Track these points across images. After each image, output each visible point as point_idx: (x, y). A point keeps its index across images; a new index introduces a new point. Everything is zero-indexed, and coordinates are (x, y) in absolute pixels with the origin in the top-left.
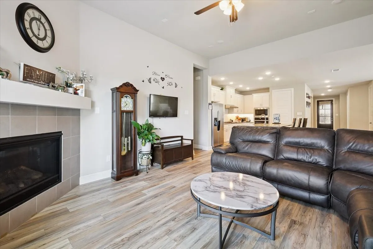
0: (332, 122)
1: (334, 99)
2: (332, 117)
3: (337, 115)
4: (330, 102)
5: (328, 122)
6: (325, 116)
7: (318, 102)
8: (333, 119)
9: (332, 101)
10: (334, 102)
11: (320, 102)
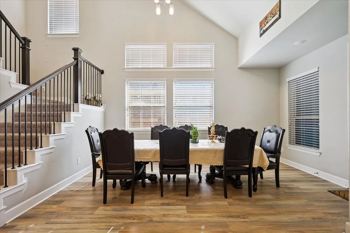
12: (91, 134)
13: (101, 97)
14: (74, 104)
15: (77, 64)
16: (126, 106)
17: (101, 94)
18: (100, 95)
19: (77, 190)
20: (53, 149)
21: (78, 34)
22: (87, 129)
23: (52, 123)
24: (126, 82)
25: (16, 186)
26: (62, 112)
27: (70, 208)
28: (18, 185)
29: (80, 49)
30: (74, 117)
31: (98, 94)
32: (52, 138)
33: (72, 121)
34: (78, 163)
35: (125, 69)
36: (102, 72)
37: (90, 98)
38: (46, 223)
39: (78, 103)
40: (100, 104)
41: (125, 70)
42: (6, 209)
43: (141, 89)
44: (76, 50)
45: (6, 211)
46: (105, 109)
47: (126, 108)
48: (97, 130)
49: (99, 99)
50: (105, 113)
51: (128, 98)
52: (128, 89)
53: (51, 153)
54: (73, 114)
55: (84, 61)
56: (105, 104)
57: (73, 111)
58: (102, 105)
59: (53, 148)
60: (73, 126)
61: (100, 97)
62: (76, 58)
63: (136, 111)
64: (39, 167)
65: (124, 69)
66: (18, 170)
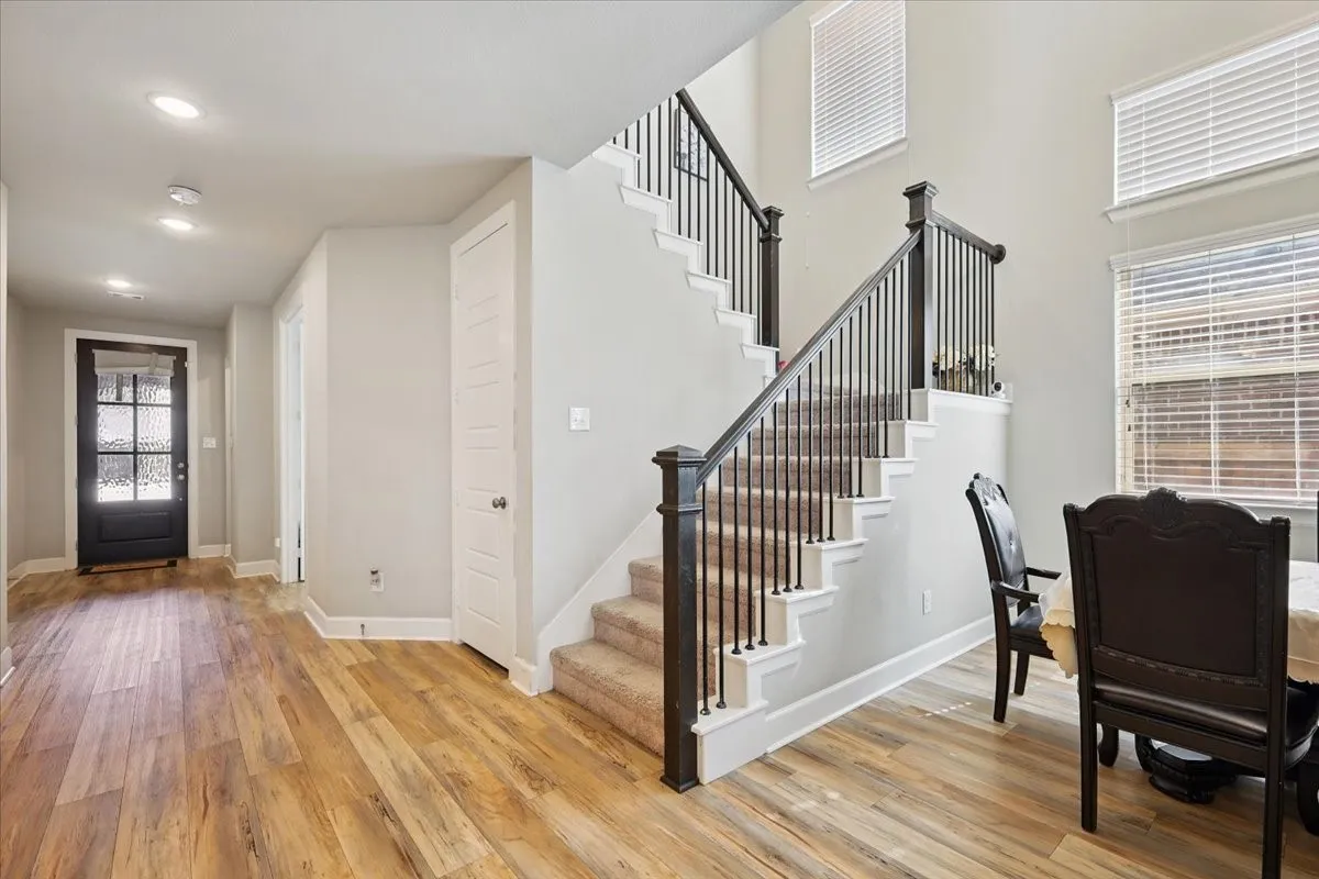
0: (182, 487)
1: (191, 346)
2: (180, 453)
3: (211, 443)
4: (169, 360)
5: (157, 489)
6: (135, 453)
7: (85, 348)
8: (185, 471)
9: (181, 354)
10: (192, 365)
11: (98, 354)
12: (987, 507)
13: (993, 356)
14: (912, 391)
15: (920, 246)
16: (1117, 384)
17: (993, 345)
18: (990, 348)
19: (935, 716)
20: (863, 547)
21: (905, 139)
22: (972, 485)
23: (855, 459)
24: (1117, 270)
25: (784, 648)
26: (880, 423)
27: (937, 781)
28: (790, 645)
29: (931, 186)
30: (915, 440)
31: (984, 346)
32: (860, 509)
33: (909, 455)
34: (926, 611)
35: (1110, 215)
36: (998, 255)
37: (950, 366)
38: (875, 806)
39: (923, 387)
40: (991, 387)
41: (1113, 217)
42: (768, 710)
43: (1214, 291)
44: (916, 194)
45: (767, 714)
46: (1010, 404)
47: (1119, 392)
48: (999, 492)
49: (987, 365)
50: (1009, 420)
51: (1126, 348)
52: (1125, 304)
53: (854, 561)
54: (912, 429)
55: (939, 228)
56: (1011, 385)
57: (909, 418)
58: (998, 387)
59: (861, 545)
60: (911, 472)
61: (991, 355)
62: (917, 225)
63: (1169, 405)
64: (829, 602)
65: (1105, 214)
66: (788, 600)
